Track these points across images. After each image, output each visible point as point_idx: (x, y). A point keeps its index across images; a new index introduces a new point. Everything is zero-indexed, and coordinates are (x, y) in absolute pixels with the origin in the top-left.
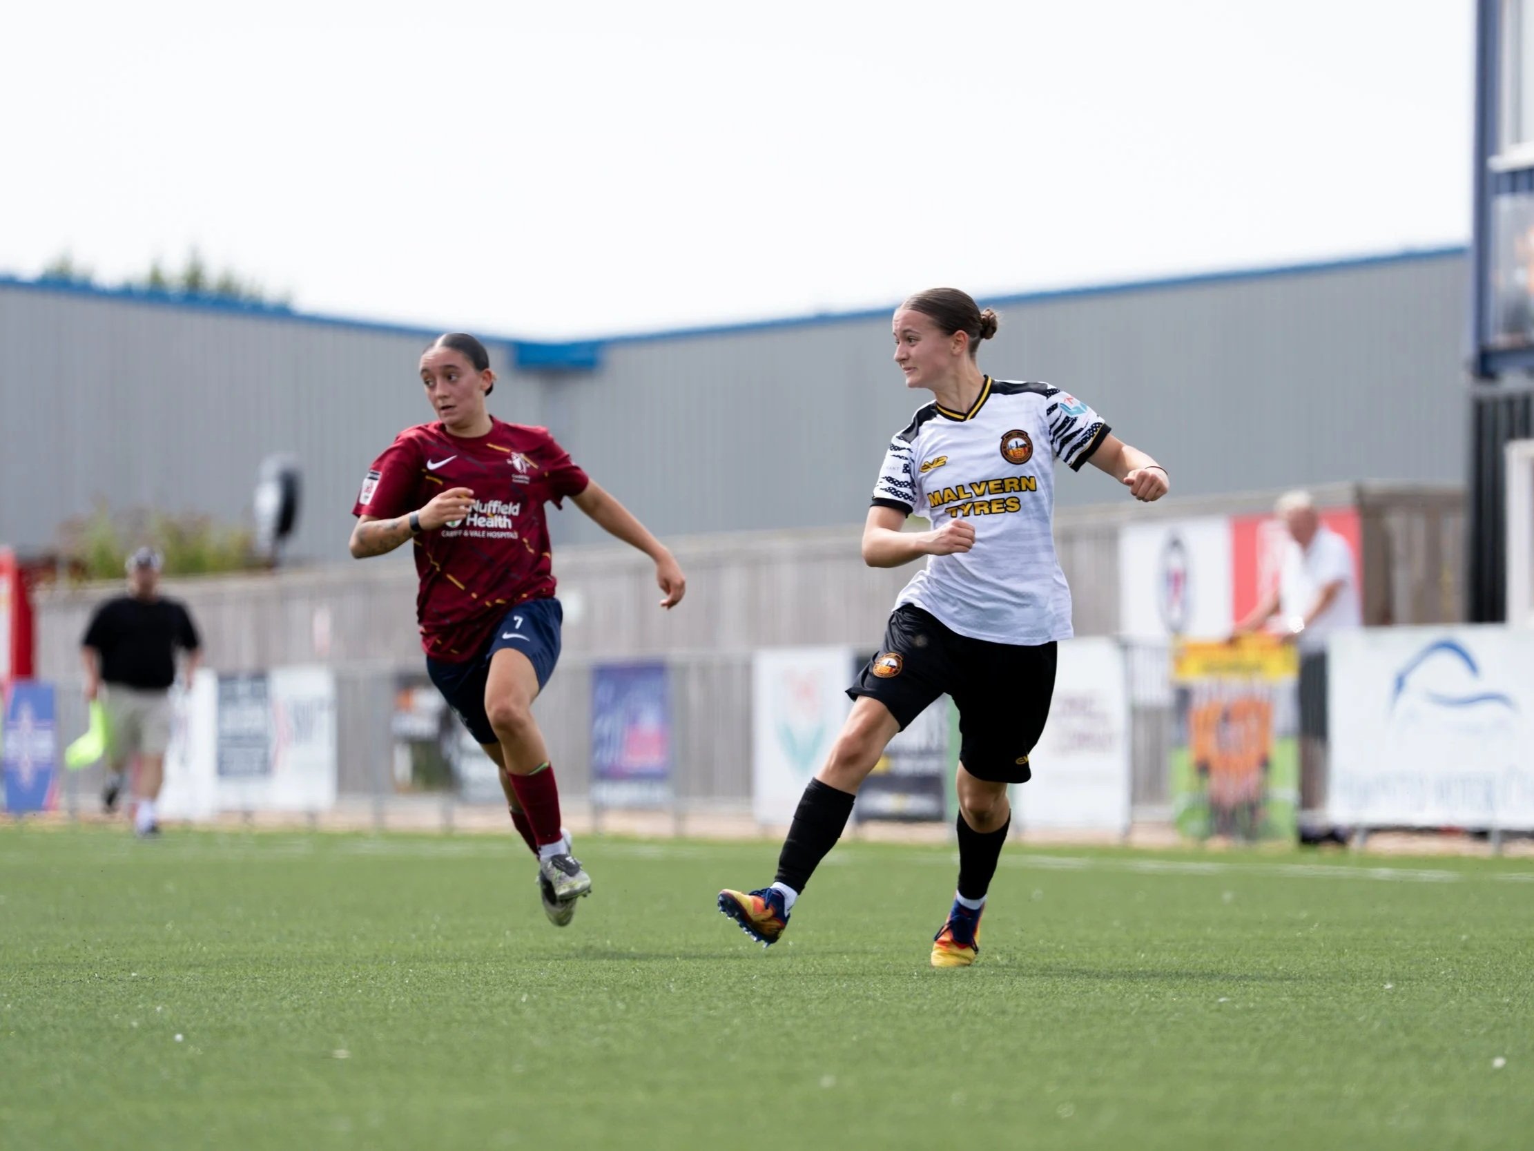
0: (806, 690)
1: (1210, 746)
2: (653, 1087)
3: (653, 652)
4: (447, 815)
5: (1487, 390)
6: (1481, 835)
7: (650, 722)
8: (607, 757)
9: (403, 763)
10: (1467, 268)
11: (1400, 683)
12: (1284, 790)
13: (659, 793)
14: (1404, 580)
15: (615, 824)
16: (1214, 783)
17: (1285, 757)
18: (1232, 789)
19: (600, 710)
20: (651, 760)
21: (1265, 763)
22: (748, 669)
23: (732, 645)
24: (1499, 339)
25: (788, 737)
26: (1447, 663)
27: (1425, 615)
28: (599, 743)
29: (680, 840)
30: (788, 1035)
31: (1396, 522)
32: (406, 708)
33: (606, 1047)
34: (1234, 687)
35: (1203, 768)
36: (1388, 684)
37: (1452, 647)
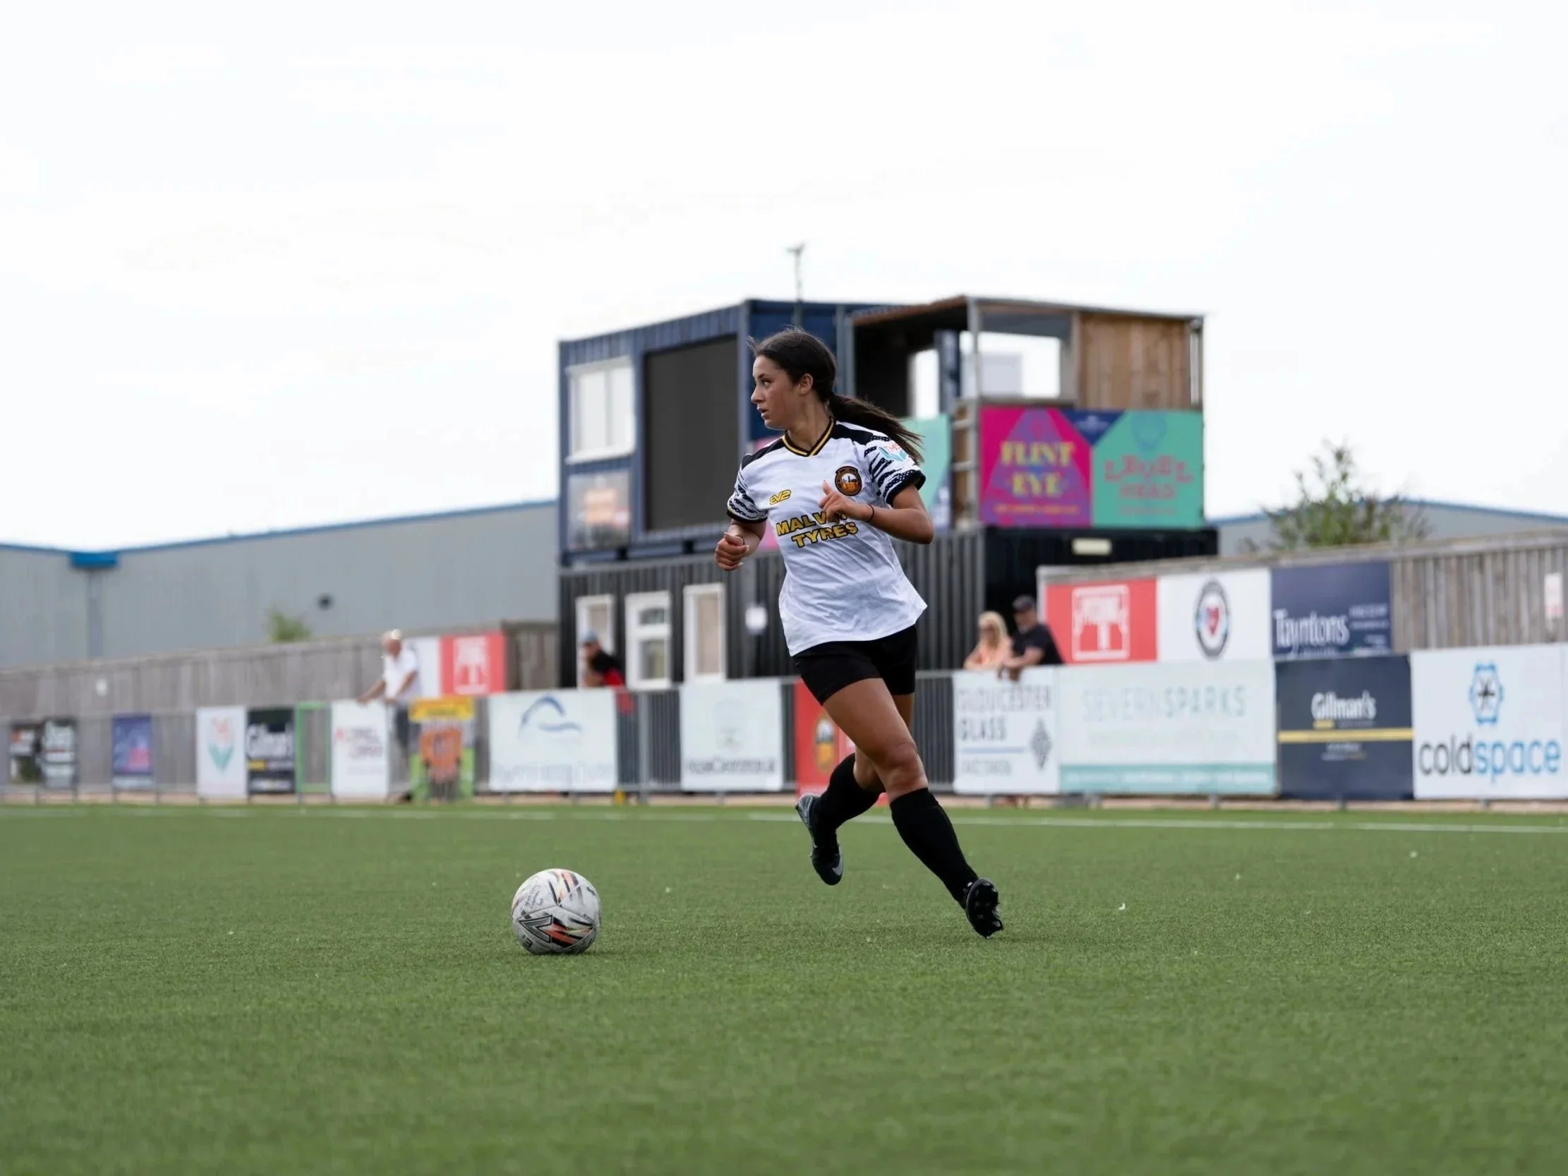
0: (223, 728)
1: (430, 752)
2: (140, 938)
3: (145, 710)
4: (37, 795)
5: (566, 572)
6: (565, 794)
7: (142, 745)
8: (118, 764)
9: (14, 768)
10: (553, 514)
11: (525, 720)
12: (467, 774)
13: (146, 782)
14: (527, 667)
15: (125, 798)
16: (431, 772)
17: (468, 757)
18: (441, 774)
19: (116, 741)
20: (143, 764)
21: (458, 762)
22: (193, 719)
23: (185, 707)
24: (572, 546)
25: (214, 751)
26: (548, 710)
27: (537, 685)
28: (115, 757)
29: (160, 806)
30: (211, 908)
31: (523, 638)
32: (16, 740)
33: (116, 916)
34: (443, 722)
35: (427, 764)
36: (518, 721)
37: (551, 701)
